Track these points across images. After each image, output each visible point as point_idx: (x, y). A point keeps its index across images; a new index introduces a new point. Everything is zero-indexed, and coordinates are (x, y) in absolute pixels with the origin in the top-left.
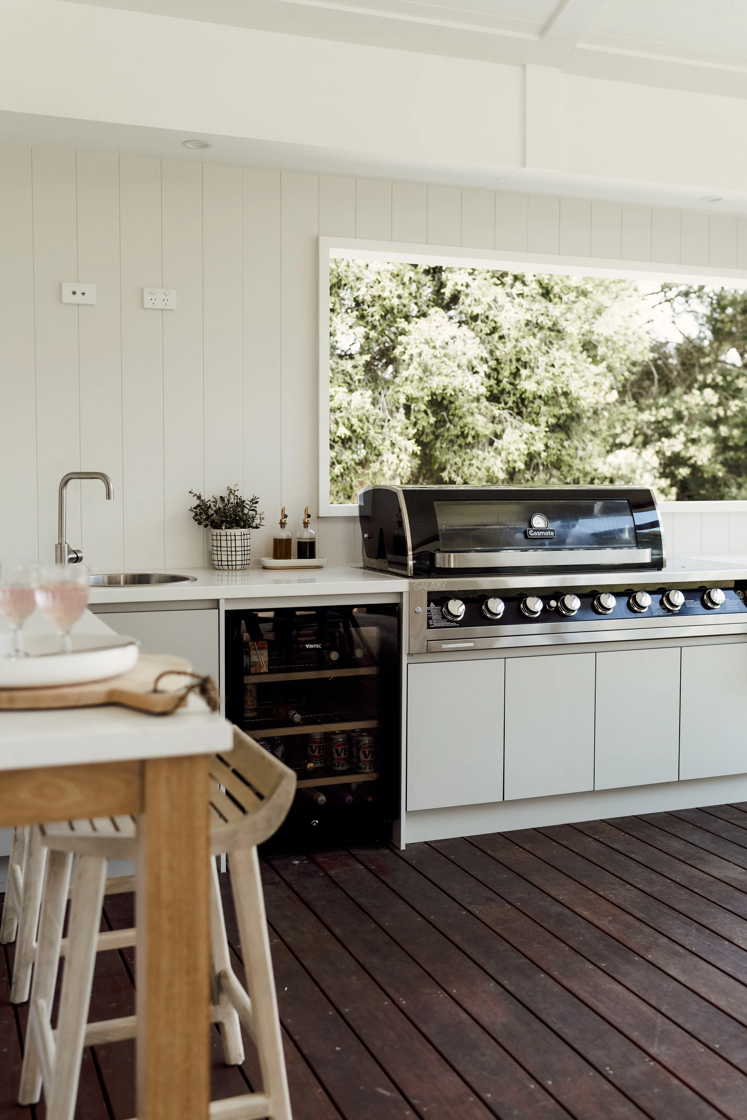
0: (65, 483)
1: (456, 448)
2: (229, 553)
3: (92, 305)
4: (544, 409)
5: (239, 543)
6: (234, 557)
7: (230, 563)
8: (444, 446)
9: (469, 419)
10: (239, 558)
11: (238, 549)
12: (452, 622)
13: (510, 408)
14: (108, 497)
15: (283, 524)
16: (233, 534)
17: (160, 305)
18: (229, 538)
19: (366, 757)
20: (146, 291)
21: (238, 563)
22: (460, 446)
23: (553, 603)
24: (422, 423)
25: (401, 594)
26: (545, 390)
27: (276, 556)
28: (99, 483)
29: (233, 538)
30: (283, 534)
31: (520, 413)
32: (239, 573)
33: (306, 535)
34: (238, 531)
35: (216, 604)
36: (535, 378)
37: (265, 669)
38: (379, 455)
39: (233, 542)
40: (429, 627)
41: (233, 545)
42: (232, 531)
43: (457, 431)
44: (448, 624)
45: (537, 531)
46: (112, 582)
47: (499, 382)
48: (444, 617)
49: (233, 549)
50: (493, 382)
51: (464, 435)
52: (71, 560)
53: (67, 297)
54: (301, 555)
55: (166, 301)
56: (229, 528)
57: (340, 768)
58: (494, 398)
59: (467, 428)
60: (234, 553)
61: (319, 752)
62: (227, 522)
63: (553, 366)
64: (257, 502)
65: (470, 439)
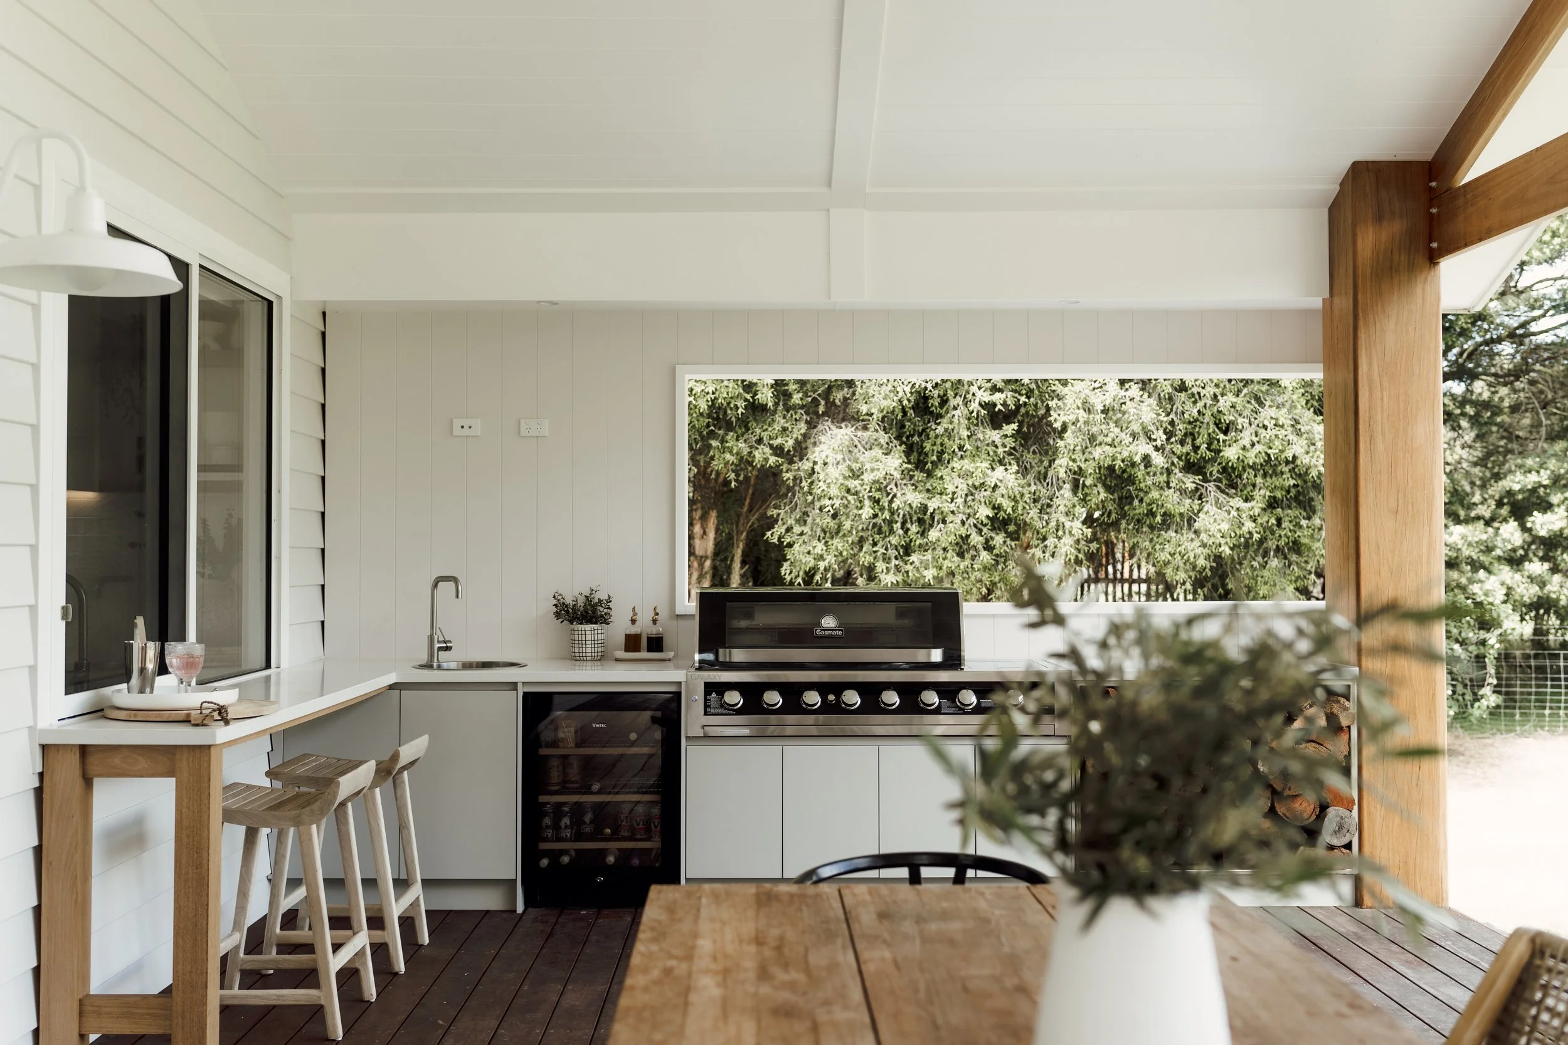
0: (435, 585)
1: (1145, 529)
2: (580, 646)
3: (478, 436)
4: (1259, 480)
5: (589, 637)
6: (584, 649)
7: (581, 655)
8: (1130, 527)
9: (1155, 494)
10: (589, 650)
11: (587, 642)
12: (729, 710)
13: (1219, 480)
14: (457, 596)
15: (633, 621)
16: (583, 629)
17: (534, 433)
18: (580, 632)
19: (656, 827)
20: (522, 422)
21: (588, 654)
22: (1152, 528)
23: (831, 697)
24: (1094, 501)
25: (680, 683)
26: (1251, 457)
27: (628, 649)
28: (452, 584)
29: (583, 632)
30: (633, 630)
31: (1233, 485)
32: (589, 663)
33: (654, 630)
34: (588, 627)
35: (514, 686)
36: (1241, 443)
37: (572, 744)
38: (1044, 539)
39: (584, 636)
40: (706, 714)
41: (584, 639)
42: (583, 627)
43: (1144, 509)
44: (725, 712)
45: (824, 630)
46: (467, 666)
47: (1196, 448)
48: (722, 706)
49: (584, 642)
50: (1188, 448)
51: (1151, 514)
52: (440, 649)
53: (457, 431)
54: (649, 650)
55: (539, 429)
56: (581, 624)
57: (639, 837)
58: (1190, 467)
59: (1154, 506)
60: (584, 646)
61: (627, 822)
62: (578, 618)
63: (1265, 427)
64: (610, 601)
65: (1159, 519)
